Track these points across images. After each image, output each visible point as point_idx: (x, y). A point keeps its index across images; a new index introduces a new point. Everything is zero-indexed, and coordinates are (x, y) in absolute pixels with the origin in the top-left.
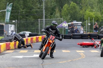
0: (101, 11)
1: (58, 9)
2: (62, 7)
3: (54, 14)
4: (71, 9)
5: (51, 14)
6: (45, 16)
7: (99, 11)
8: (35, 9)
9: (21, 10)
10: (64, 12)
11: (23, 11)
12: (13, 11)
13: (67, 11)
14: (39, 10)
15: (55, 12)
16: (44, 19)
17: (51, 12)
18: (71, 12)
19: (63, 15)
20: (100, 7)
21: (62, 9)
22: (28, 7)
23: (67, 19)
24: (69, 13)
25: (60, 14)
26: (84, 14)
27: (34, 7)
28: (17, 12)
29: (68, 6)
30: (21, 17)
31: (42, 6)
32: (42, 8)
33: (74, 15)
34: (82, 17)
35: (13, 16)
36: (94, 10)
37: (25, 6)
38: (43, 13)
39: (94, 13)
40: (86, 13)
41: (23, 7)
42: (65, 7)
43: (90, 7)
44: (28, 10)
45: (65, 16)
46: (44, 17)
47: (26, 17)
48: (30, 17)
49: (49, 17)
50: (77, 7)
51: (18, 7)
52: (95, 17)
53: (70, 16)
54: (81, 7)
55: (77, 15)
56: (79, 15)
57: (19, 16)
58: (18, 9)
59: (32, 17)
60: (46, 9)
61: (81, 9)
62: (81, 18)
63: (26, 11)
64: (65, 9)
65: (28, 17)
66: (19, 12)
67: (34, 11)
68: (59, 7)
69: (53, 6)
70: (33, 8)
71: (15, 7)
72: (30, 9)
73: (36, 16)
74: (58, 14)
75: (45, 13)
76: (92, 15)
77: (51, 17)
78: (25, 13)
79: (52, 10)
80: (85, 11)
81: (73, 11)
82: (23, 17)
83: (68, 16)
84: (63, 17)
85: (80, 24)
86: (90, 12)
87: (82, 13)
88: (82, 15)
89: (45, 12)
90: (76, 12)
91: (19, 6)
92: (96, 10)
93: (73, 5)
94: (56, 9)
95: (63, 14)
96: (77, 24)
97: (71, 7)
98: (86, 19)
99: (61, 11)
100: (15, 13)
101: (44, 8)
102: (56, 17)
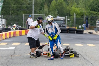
0: (86, 7)
1: (47, 5)
2: (50, 3)
3: (43, 9)
4: (59, 5)
5: (40, 9)
6: (35, 11)
7: (84, 7)
8: (26, 4)
9: (13, 5)
10: (52, 8)
11: (14, 6)
12: (5, 6)
13: (55, 7)
14: (29, 5)
15: (44, 7)
16: (33, 14)
17: (40, 7)
18: (59, 7)
19: (51, 11)
20: (85, 4)
21: (50, 5)
22: (19, 3)
23: (55, 14)
24: (57, 9)
25: (49, 10)
26: (70, 10)
27: (24, 2)
28: (9, 7)
29: (56, 2)
30: (12, 12)
31: (32, 2)
32: (32, 4)
33: (61, 11)
34: (69, 12)
35: (5, 11)
36: (80, 6)
37: (16, 2)
38: (32, 8)
39: (79, 8)
40: (72, 9)
41: (14, 3)
42: (53, 3)
43: (76, 3)
44: (19, 6)
45: (53, 11)
46: (33, 12)
47: (17, 12)
48: (20, 12)
49: (38, 12)
50: (64, 3)
51: (9, 3)
52: (80, 12)
53: (57, 12)
54: (68, 3)
55: (64, 10)
56: (66, 10)
57: (10, 11)
58: (10, 4)
59: (22, 12)
60: (36, 4)
61: (68, 5)
62: (68, 14)
63: (17, 7)
64: (53, 5)
65: (18, 12)
66: (11, 7)
67: (24, 6)
68: (48, 3)
69: (41, 2)
70: (23, 4)
71: (7, 3)
72: (21, 5)
73: (27, 11)
74: (46, 10)
75: (34, 9)
76: (77, 11)
77: (40, 12)
78: (16, 9)
79: (41, 6)
80: (72, 7)
81: (61, 7)
82: (14, 12)
83: (55, 11)
84: (51, 12)
85: (62, 19)
86: (76, 8)
87: (68, 9)
88: (68, 11)
89: (34, 7)
90: (63, 7)
91: (11, 2)
92: (81, 6)
93: (61, 2)
94: (44, 4)
95: (51, 9)
96: (60, 19)
97: (59, 3)
98: (72, 14)
99: (49, 7)
100: (7, 8)
101: (33, 3)
102: (44, 13)
